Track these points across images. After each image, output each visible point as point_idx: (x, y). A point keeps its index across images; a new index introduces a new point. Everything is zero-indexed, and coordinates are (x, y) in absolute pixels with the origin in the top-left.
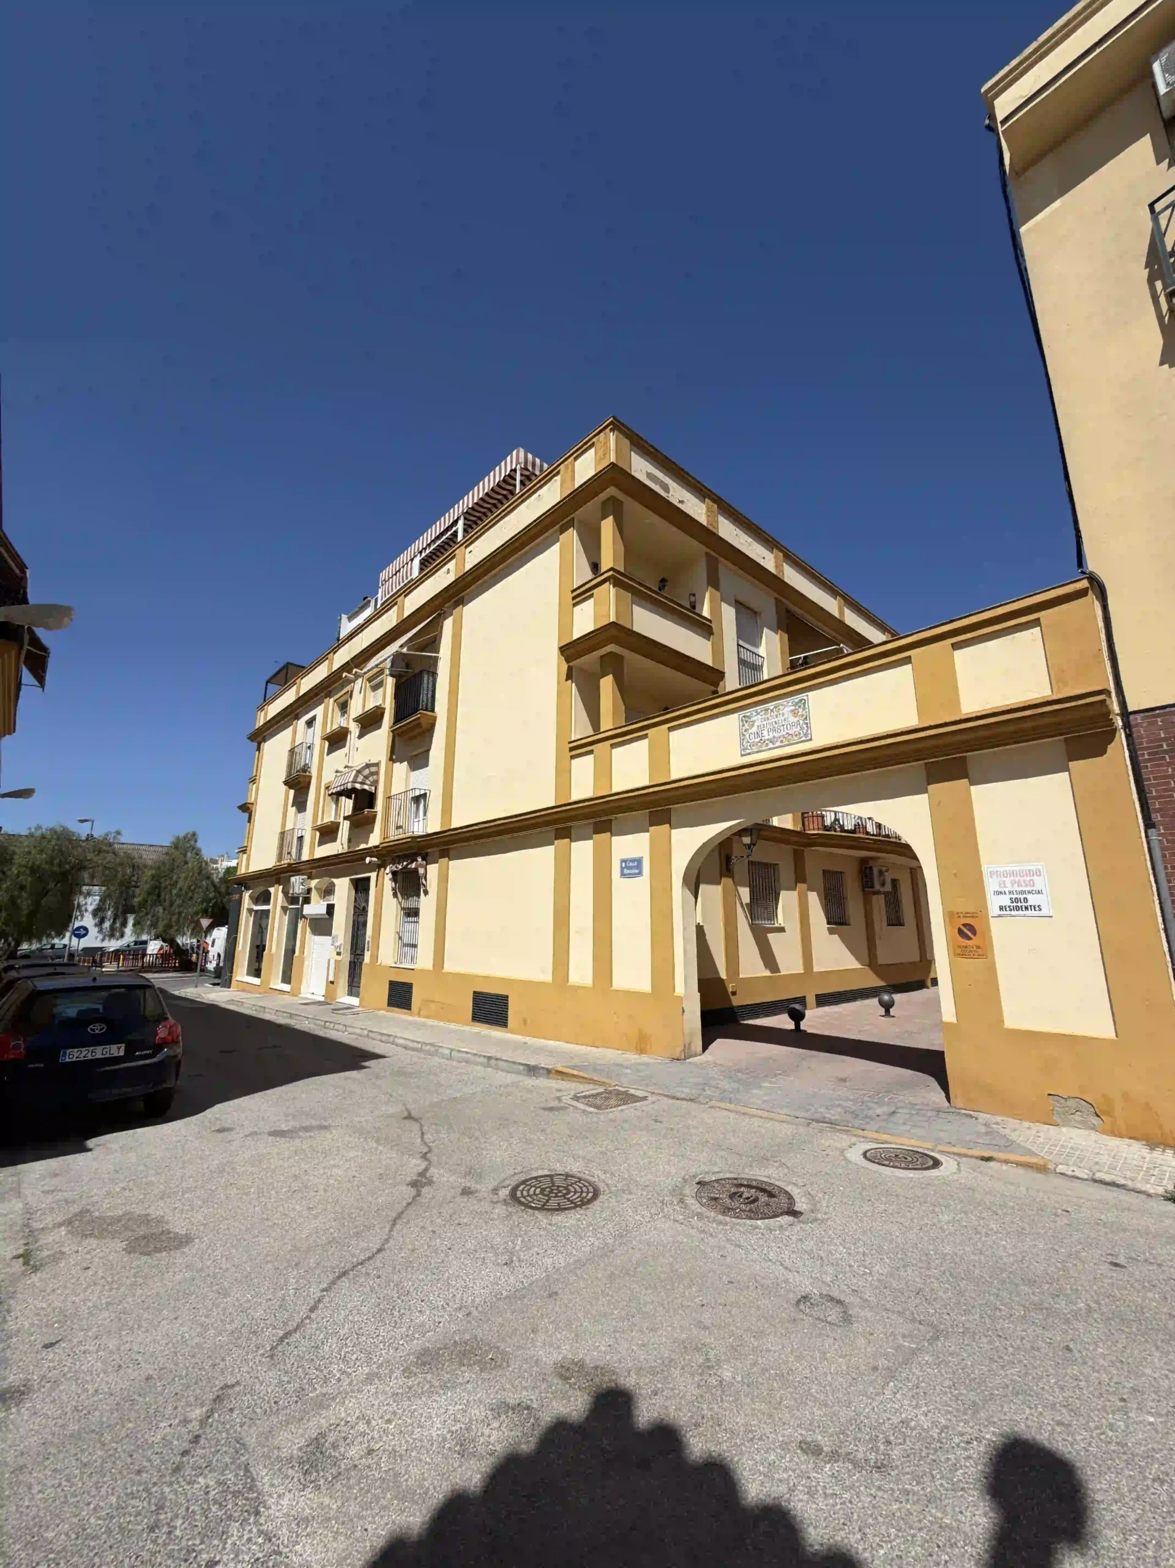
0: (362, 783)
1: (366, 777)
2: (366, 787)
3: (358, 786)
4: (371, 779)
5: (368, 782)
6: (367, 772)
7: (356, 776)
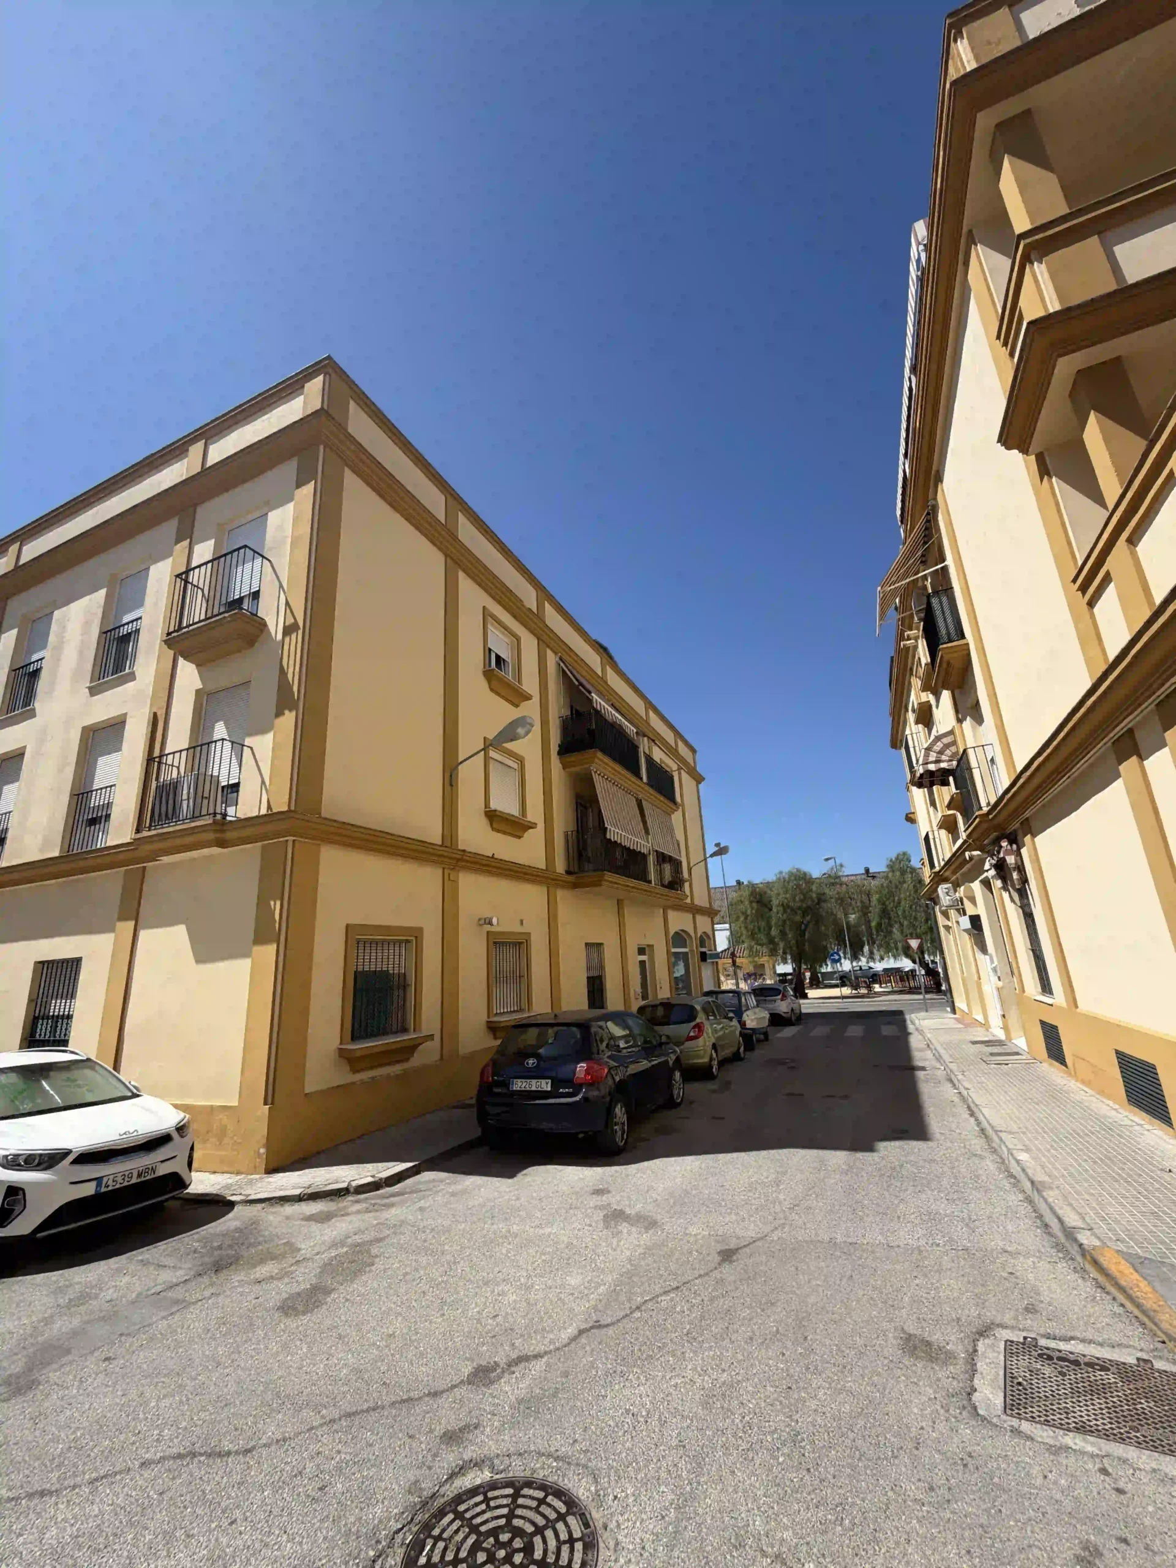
0: (937, 761)
1: (941, 752)
2: (943, 765)
3: (932, 767)
4: (948, 752)
5: (944, 757)
6: (939, 746)
7: (927, 755)
